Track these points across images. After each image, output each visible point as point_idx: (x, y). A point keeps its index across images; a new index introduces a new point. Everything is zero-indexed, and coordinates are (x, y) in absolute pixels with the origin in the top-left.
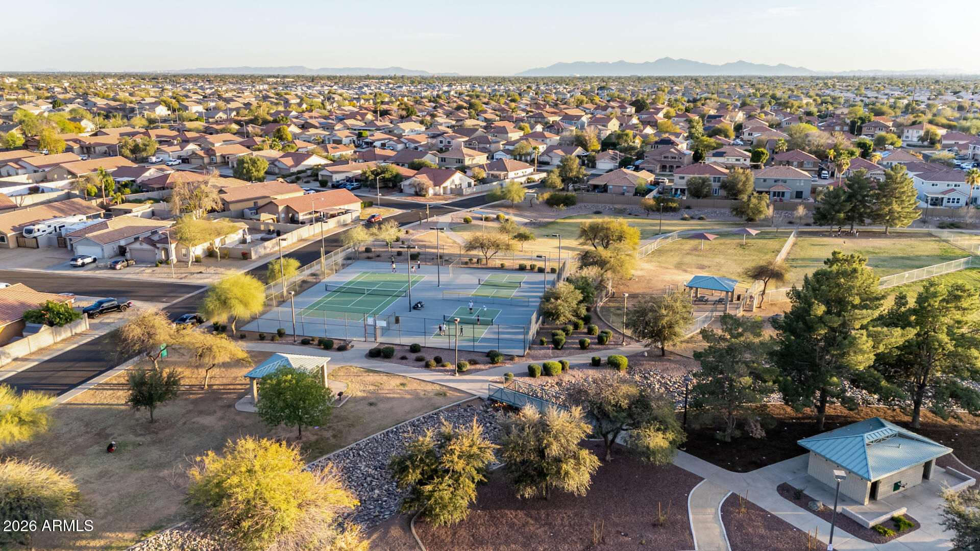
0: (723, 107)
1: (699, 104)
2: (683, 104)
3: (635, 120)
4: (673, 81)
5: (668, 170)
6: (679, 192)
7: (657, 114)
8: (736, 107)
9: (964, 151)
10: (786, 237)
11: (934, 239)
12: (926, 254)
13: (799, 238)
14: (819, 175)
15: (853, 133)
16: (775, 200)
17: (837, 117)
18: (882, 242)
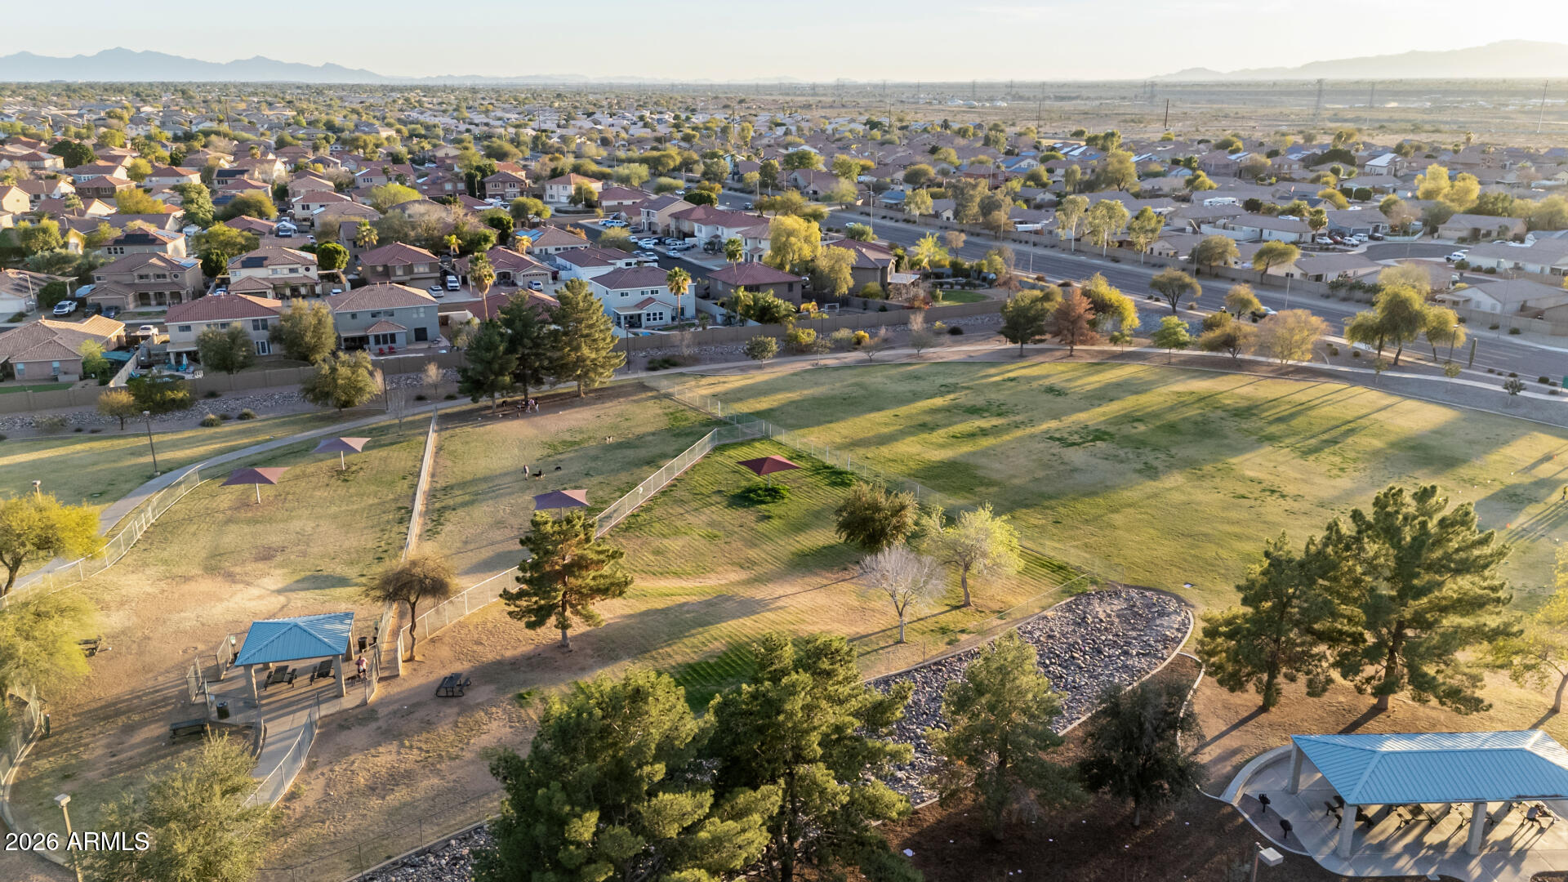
0: (243, 150)
1: (197, 145)
2: (164, 146)
3: (65, 187)
4: (141, 93)
5: (153, 302)
6: (185, 360)
7: (110, 170)
8: (268, 148)
9: (635, 219)
10: (420, 434)
11: (650, 394)
12: (650, 429)
13: (443, 433)
14: (444, 284)
15: (473, 195)
16: (381, 350)
17: (441, 163)
18: (579, 416)
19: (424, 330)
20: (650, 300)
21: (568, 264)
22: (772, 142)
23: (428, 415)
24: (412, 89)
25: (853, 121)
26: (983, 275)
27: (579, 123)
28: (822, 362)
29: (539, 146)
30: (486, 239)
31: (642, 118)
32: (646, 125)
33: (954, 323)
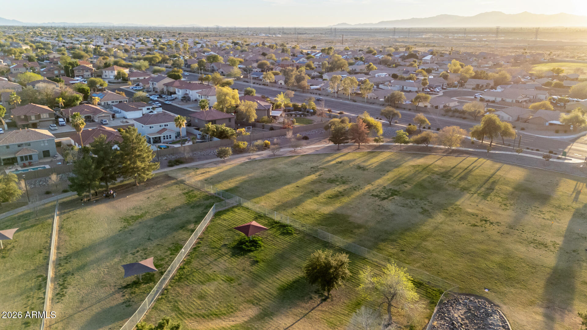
9: (147, 86)
10: (49, 218)
11: (173, 181)
12: (178, 204)
13: (62, 216)
14: (57, 123)
15: (68, 76)
16: (24, 164)
17: (53, 62)
18: (137, 198)
19: (48, 151)
20: (164, 130)
21: (119, 110)
22: (197, 50)
23: (53, 204)
24: (37, 28)
25: (226, 42)
26: (307, 110)
27: (113, 43)
28: (253, 157)
29: (97, 52)
30: (77, 99)
31: (140, 40)
32: (142, 44)
33: (305, 134)
